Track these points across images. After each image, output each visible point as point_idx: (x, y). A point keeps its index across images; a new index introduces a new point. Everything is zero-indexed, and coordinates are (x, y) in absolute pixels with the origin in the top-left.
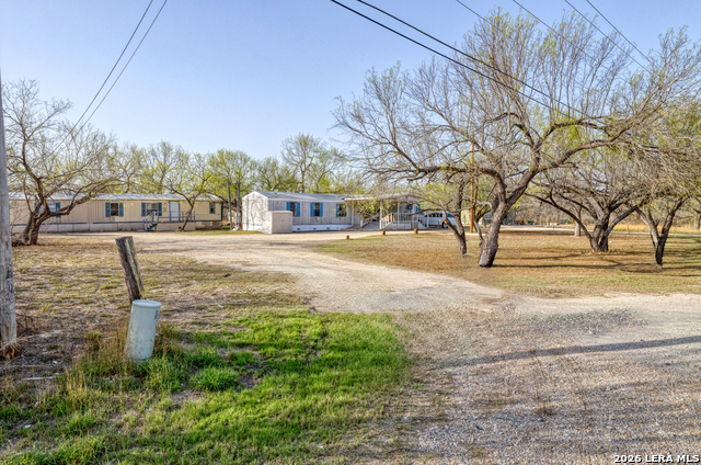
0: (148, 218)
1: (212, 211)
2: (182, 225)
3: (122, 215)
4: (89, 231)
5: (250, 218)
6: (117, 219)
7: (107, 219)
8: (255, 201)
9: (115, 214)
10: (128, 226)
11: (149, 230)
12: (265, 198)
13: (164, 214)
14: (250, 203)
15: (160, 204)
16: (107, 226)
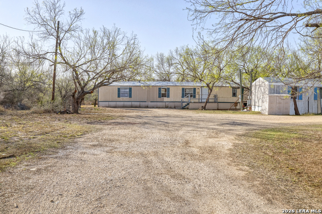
0: (185, 99)
1: (234, 95)
2: (203, 105)
3: (168, 97)
4: (147, 107)
5: (257, 100)
6: (166, 99)
7: (159, 99)
8: (260, 86)
9: (164, 95)
10: (172, 105)
11: (183, 108)
12: (267, 83)
13: (197, 96)
14: (257, 87)
15: (195, 89)
16: (159, 104)
